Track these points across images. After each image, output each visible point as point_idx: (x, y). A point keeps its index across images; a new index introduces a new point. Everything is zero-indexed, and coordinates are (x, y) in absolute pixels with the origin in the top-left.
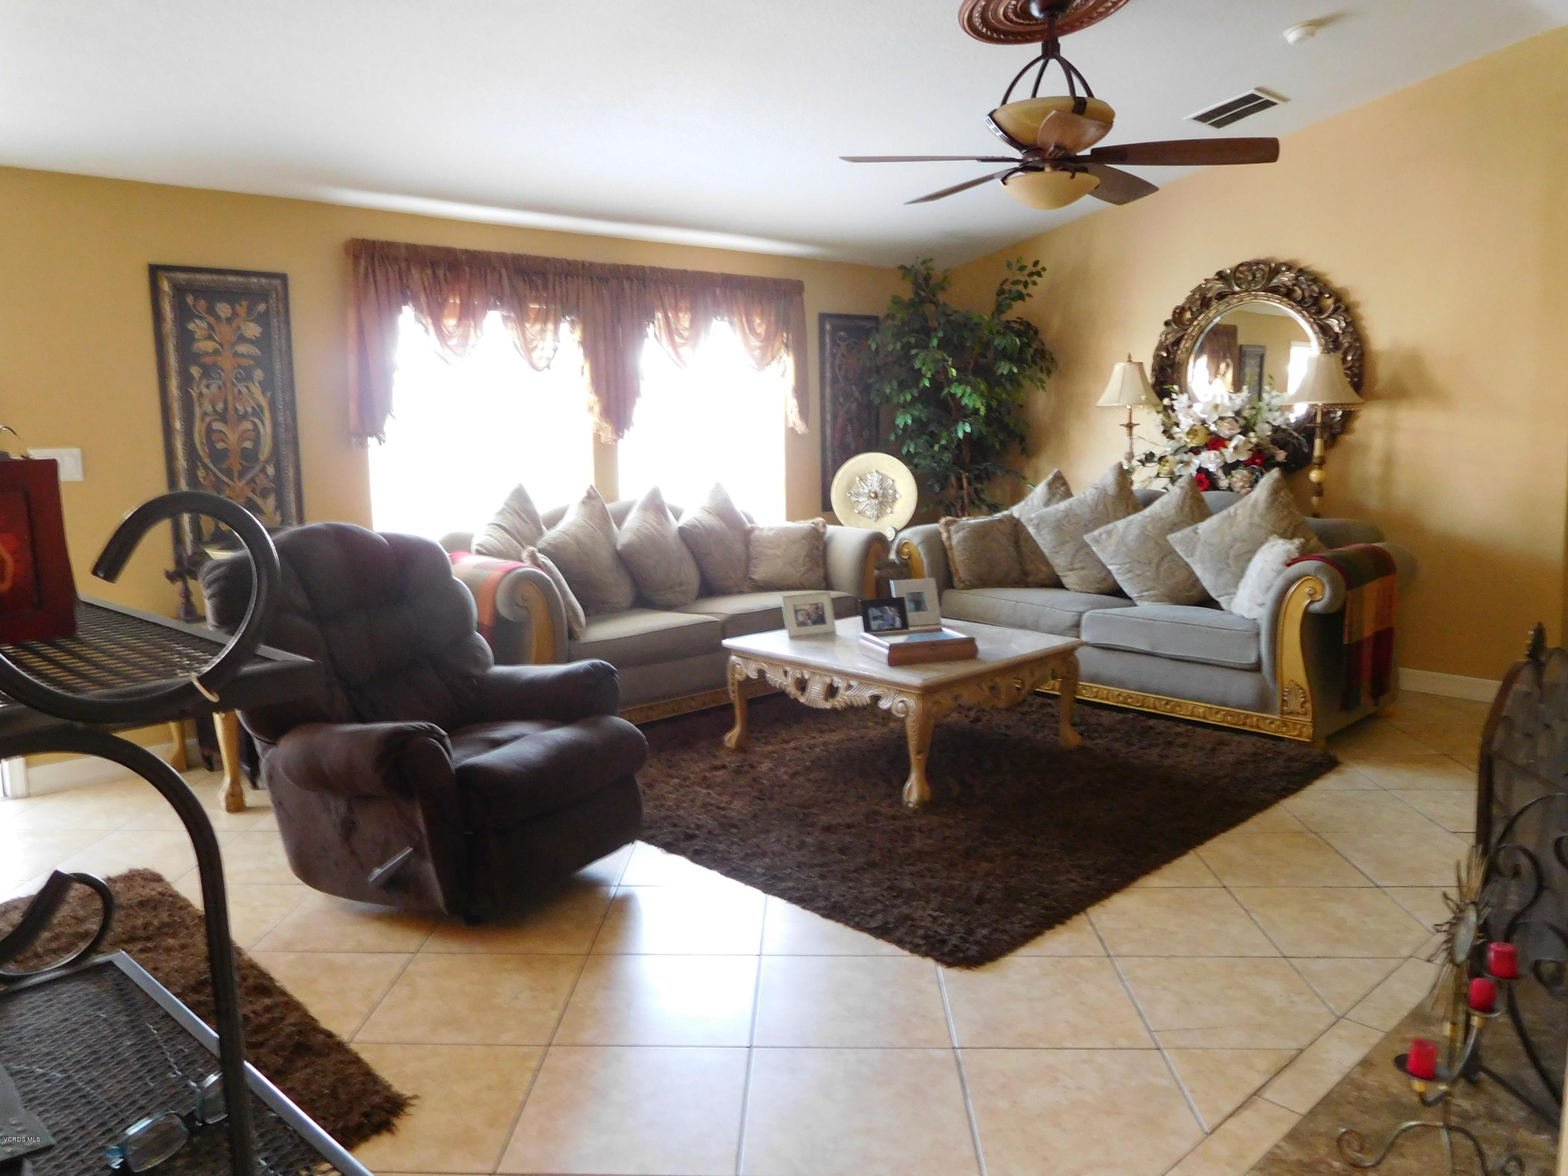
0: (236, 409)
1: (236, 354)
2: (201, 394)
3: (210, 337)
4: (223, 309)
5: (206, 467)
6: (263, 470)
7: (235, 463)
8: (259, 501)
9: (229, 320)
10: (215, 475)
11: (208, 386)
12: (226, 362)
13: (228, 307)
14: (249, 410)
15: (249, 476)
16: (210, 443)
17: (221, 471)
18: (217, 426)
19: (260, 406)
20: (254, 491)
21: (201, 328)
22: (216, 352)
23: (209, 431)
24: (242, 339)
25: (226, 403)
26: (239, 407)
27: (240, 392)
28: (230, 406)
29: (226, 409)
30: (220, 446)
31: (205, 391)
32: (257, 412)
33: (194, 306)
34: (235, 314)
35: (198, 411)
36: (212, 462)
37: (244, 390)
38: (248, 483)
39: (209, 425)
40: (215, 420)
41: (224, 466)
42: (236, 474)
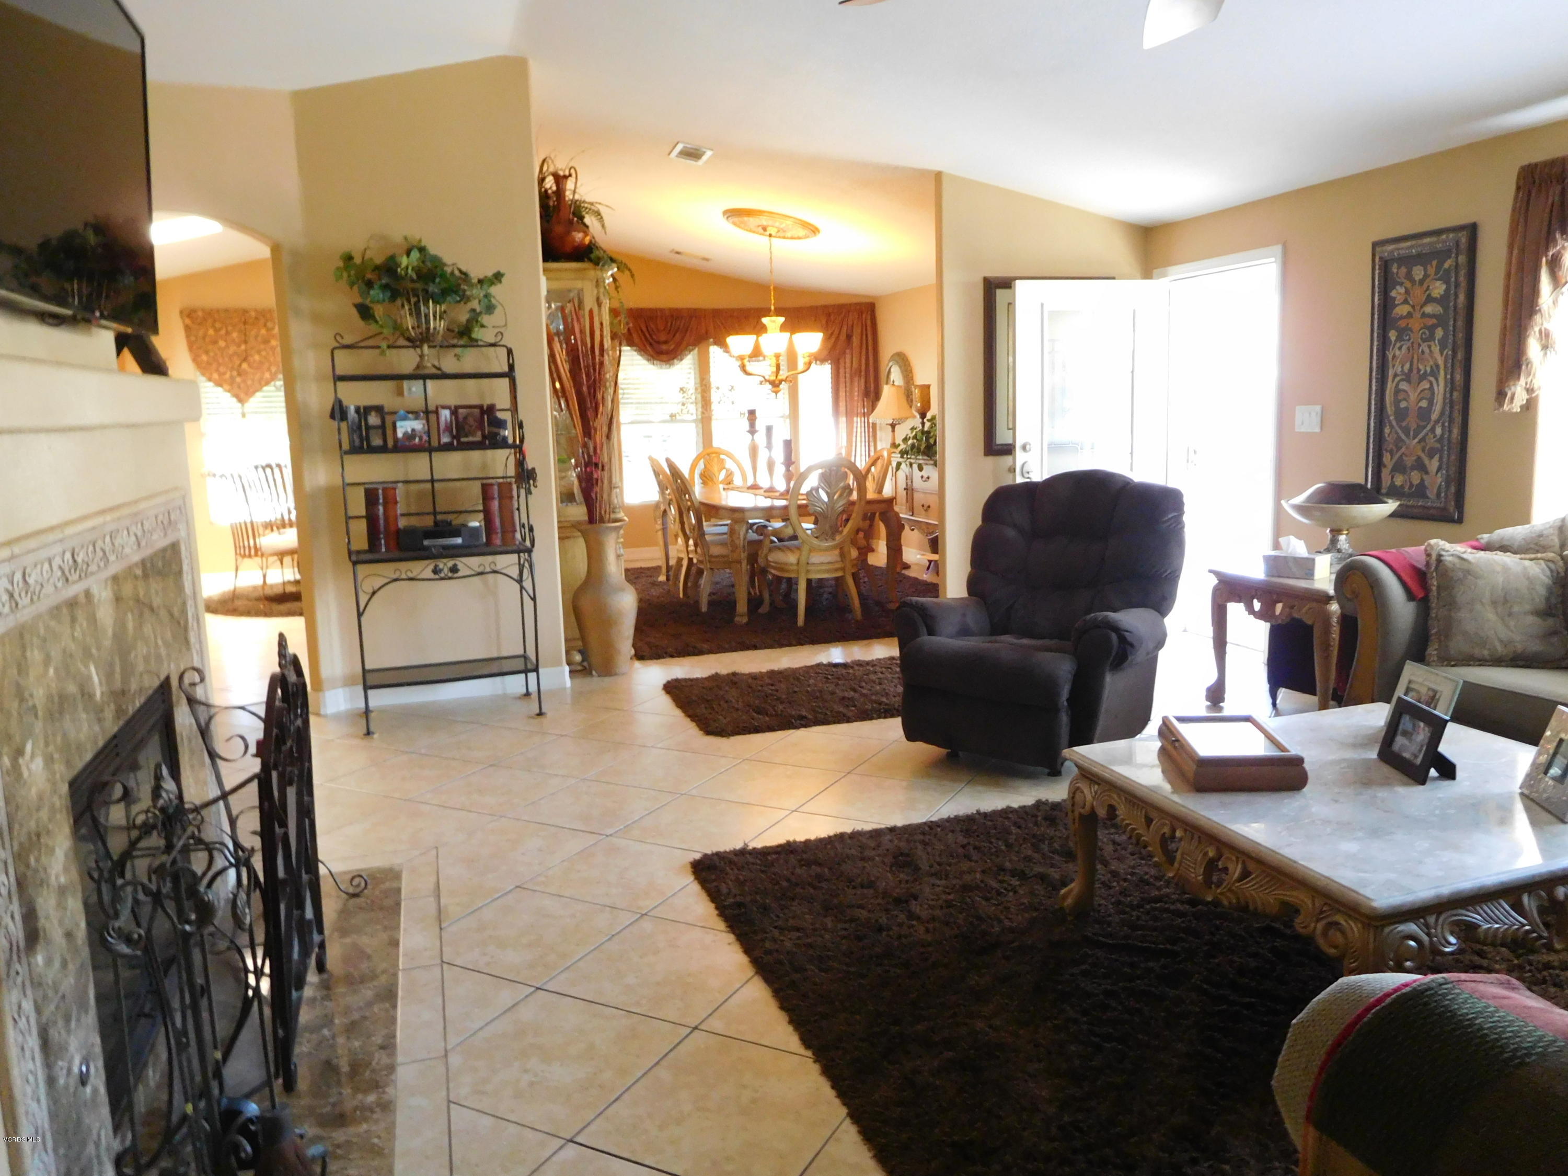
0: (1419, 370)
1: (1424, 315)
2: (1394, 356)
3: (1406, 302)
4: (1418, 272)
5: (1392, 427)
6: (1433, 430)
7: (1412, 421)
8: (1426, 461)
9: (1421, 282)
10: (1397, 433)
11: (1400, 348)
12: (1416, 324)
13: (1422, 268)
14: (1428, 369)
15: (1420, 436)
16: (1397, 402)
17: (1400, 427)
18: (1404, 386)
19: (1438, 366)
20: (1423, 451)
21: (1400, 294)
22: (1410, 315)
23: (1397, 391)
24: (1429, 299)
25: (1411, 365)
26: (1421, 367)
27: (1423, 352)
28: (1415, 366)
29: (1411, 370)
30: (1403, 405)
31: (1398, 353)
32: (1434, 373)
33: (1397, 273)
34: (1426, 276)
35: (1391, 373)
36: (1396, 419)
37: (1427, 351)
38: (1419, 442)
39: (1397, 385)
40: (1402, 380)
41: (1404, 424)
42: (1412, 433)
